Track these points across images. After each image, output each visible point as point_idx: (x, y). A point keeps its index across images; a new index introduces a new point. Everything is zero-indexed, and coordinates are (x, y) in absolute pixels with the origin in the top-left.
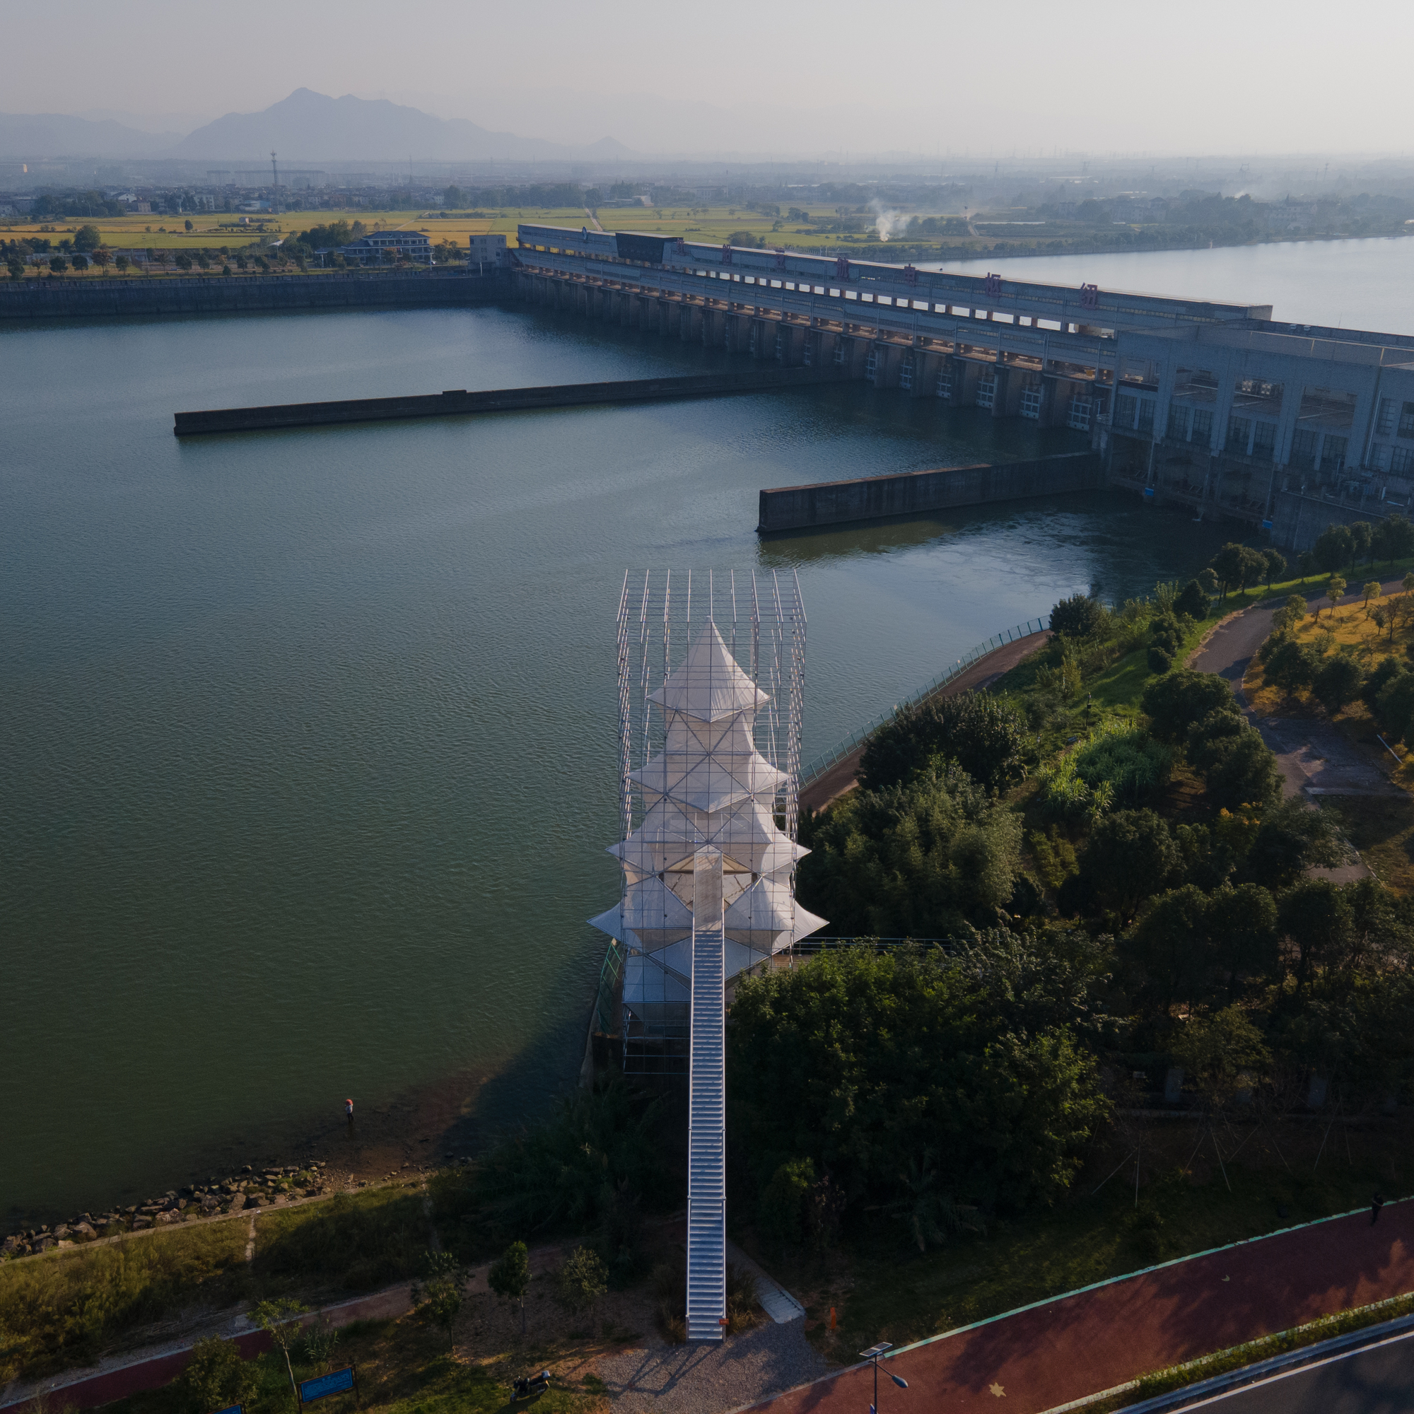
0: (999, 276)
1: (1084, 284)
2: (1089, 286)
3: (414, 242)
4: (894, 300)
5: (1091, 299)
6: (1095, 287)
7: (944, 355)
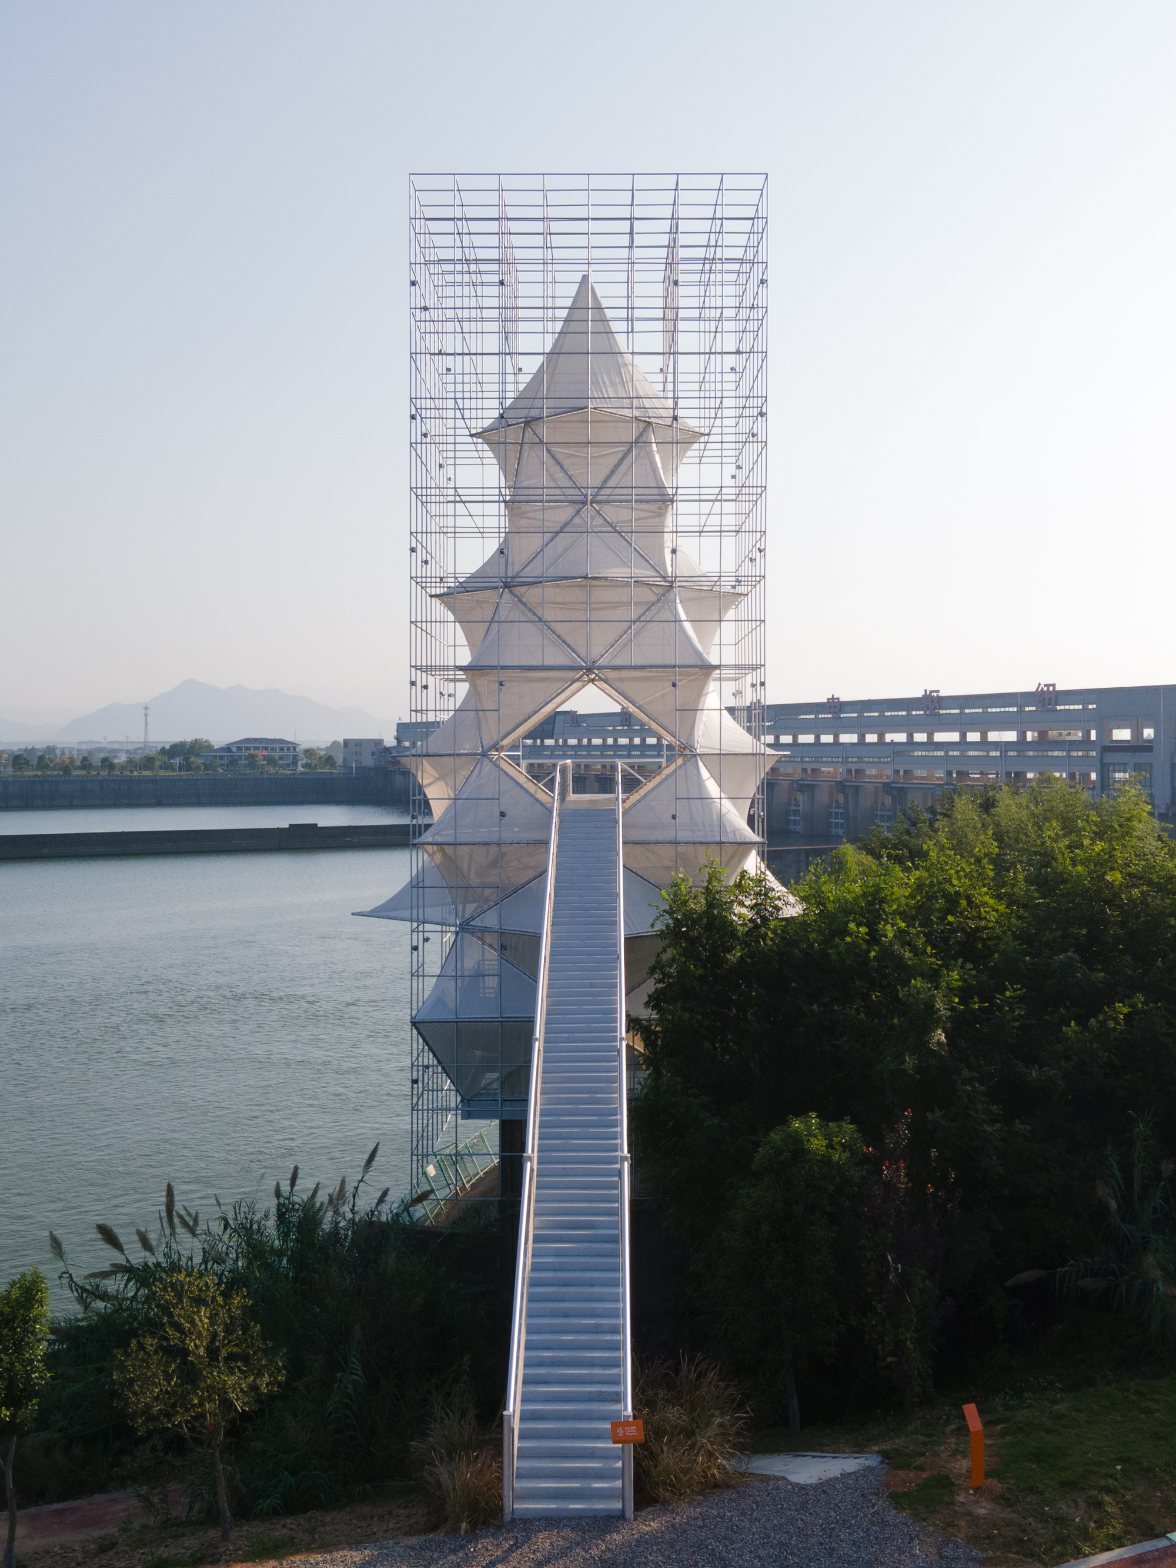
0: (938, 691)
1: (1040, 684)
2: (1045, 685)
3: (282, 749)
4: (818, 738)
5: (1050, 699)
6: (1054, 685)
7: (881, 785)
